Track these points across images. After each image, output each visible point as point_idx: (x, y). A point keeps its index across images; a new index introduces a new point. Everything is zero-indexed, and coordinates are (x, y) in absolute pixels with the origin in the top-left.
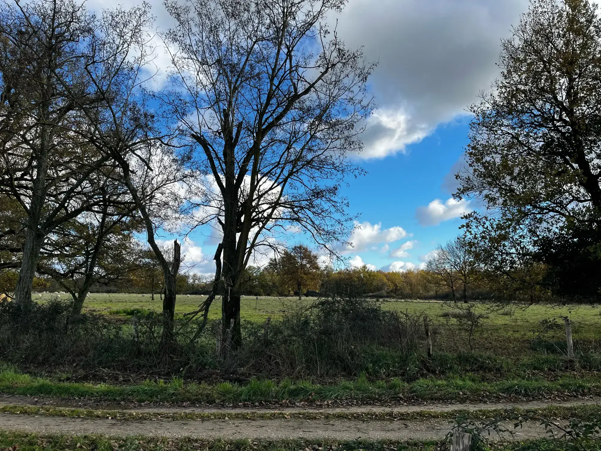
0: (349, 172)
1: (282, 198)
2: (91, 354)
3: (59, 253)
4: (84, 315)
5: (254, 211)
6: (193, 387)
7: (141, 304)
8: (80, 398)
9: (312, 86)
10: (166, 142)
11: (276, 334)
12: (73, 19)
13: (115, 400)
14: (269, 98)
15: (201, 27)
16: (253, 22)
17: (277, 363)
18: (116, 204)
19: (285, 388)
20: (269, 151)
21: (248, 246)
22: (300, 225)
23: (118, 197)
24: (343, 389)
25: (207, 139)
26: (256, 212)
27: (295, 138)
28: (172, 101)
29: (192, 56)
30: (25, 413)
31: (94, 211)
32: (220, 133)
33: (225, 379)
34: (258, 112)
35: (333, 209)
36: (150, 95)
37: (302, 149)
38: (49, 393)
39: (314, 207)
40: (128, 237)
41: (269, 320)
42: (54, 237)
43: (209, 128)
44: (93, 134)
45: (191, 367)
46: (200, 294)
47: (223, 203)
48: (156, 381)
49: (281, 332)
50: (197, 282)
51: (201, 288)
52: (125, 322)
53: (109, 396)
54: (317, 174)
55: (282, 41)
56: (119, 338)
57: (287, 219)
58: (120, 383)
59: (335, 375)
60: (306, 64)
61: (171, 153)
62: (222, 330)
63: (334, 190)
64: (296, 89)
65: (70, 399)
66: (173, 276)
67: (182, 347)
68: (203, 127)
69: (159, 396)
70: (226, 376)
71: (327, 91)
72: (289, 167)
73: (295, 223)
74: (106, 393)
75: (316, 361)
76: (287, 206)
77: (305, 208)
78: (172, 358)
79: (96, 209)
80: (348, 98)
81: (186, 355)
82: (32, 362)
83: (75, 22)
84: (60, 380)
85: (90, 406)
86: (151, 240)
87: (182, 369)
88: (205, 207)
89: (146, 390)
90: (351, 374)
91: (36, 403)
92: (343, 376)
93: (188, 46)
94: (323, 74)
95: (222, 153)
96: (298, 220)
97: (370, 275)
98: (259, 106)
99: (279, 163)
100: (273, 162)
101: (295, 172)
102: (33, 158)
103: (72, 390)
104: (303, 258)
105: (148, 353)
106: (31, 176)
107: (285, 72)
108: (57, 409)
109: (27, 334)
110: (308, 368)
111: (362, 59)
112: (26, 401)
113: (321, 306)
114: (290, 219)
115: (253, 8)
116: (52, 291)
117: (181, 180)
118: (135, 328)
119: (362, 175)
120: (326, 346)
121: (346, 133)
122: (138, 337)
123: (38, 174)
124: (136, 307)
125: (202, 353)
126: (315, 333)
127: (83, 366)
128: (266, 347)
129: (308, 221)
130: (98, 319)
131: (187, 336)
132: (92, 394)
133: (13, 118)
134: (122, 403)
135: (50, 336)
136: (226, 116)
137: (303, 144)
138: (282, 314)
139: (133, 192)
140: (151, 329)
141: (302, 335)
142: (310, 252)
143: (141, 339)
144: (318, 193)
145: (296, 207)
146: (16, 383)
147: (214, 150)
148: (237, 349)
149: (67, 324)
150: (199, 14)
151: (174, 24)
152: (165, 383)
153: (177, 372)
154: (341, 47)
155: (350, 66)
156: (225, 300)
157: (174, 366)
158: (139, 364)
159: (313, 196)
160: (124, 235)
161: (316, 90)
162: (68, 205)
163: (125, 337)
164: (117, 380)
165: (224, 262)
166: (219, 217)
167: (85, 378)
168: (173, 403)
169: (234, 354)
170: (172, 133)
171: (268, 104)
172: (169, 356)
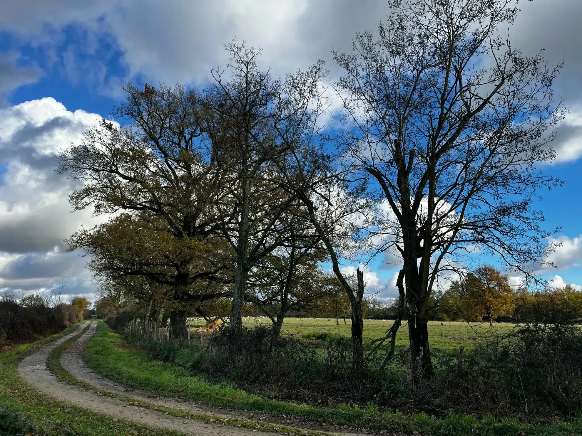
0: (541, 185)
1: (463, 220)
2: (292, 374)
3: (259, 283)
4: (284, 339)
5: (434, 235)
6: (388, 415)
7: (328, 328)
8: (287, 416)
9: (487, 101)
10: (342, 178)
11: (471, 365)
12: (261, 87)
13: (317, 421)
14: (441, 122)
15: (368, 70)
16: (418, 52)
17: (476, 397)
18: (302, 238)
19: (490, 425)
20: (444, 173)
21: (431, 271)
22: (486, 246)
23: (303, 232)
24: (559, 431)
25: (380, 170)
26: (436, 236)
27: (471, 157)
28: (346, 141)
29: (361, 97)
30: (245, 426)
31: (285, 246)
32: (391, 163)
33: (421, 410)
34: (430, 137)
35: (525, 226)
36: (326, 139)
37: (482, 167)
38: (262, 409)
39: (501, 226)
40: (313, 267)
41: (462, 349)
42: (255, 270)
43: (381, 160)
44: (282, 180)
45: (383, 394)
46: (382, 319)
47: (401, 229)
48: (351, 406)
49: (477, 364)
50: (377, 307)
51: (382, 312)
52: (318, 346)
53: (312, 416)
54: (501, 190)
55: (450, 64)
56: (315, 361)
57: (470, 241)
58: (319, 404)
59: (547, 414)
60: (479, 81)
61: (347, 187)
62: (412, 358)
63: (524, 206)
64: (468, 109)
65: (279, 416)
66: (359, 303)
67: (373, 373)
68: (375, 160)
69: (356, 421)
70: (421, 406)
71: (505, 103)
72: (468, 187)
73: (480, 244)
74: (309, 414)
75: (522, 396)
76: (469, 227)
77: (489, 227)
78: (364, 384)
79: (287, 244)
80: (532, 106)
81: (377, 381)
82: (246, 380)
83: (263, 89)
84: (269, 398)
85: (297, 425)
86: (336, 270)
87: (375, 396)
88: (383, 235)
89: (344, 414)
90: (567, 413)
91: (252, 418)
92: (557, 415)
93: (357, 90)
94: (498, 87)
95: (396, 182)
96: (483, 241)
97: (576, 297)
98: (431, 132)
99: (456, 184)
100: (450, 184)
101: (475, 191)
102: (237, 205)
103: (280, 408)
104: (490, 280)
105: (342, 377)
106: (237, 220)
107: (456, 94)
108: (270, 424)
109: (241, 355)
110: (513, 404)
111: (544, 63)
112: (244, 415)
113: (520, 334)
114: (474, 240)
115: (416, 40)
116: (254, 316)
117: (357, 210)
118: (328, 353)
119: (558, 186)
120: (533, 380)
121: (532, 143)
122: (331, 361)
123: (242, 218)
124: (324, 331)
125: (393, 381)
126: (519, 365)
127: (287, 386)
128: (461, 378)
129: (495, 241)
130: (295, 343)
131: (377, 362)
132: (297, 413)
133: (221, 174)
134: (324, 424)
135: (259, 357)
136: (397, 145)
137: (483, 161)
138: (472, 341)
139: (317, 225)
140: (342, 355)
141: (503, 367)
142: (498, 273)
143: (334, 363)
144: (504, 211)
145: (480, 227)
146: (235, 398)
147: (388, 180)
148: (429, 379)
149: (271, 346)
150: (366, 58)
151: (343, 72)
152: (361, 408)
153: (371, 398)
154: (518, 56)
155: (530, 73)
156: (411, 327)
157: (367, 391)
158: (334, 388)
159: (498, 213)
160: (309, 265)
161: (493, 105)
162: (265, 242)
163: (320, 361)
164: (317, 401)
165: (406, 288)
166: (398, 244)
167: (289, 398)
168: (370, 429)
169: (427, 383)
170: (347, 169)
171: (440, 127)
172: (361, 382)
